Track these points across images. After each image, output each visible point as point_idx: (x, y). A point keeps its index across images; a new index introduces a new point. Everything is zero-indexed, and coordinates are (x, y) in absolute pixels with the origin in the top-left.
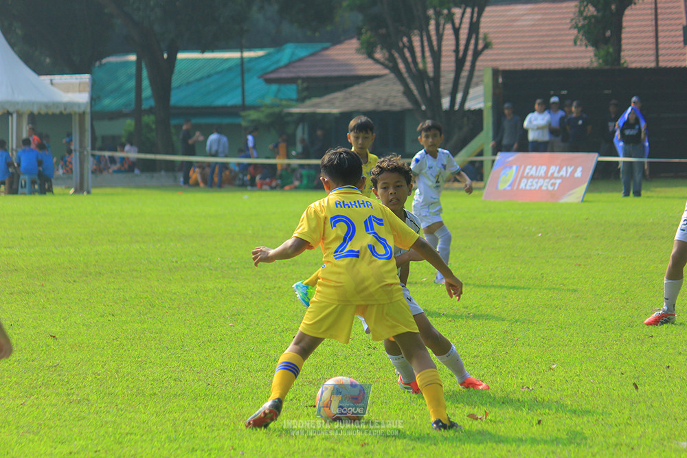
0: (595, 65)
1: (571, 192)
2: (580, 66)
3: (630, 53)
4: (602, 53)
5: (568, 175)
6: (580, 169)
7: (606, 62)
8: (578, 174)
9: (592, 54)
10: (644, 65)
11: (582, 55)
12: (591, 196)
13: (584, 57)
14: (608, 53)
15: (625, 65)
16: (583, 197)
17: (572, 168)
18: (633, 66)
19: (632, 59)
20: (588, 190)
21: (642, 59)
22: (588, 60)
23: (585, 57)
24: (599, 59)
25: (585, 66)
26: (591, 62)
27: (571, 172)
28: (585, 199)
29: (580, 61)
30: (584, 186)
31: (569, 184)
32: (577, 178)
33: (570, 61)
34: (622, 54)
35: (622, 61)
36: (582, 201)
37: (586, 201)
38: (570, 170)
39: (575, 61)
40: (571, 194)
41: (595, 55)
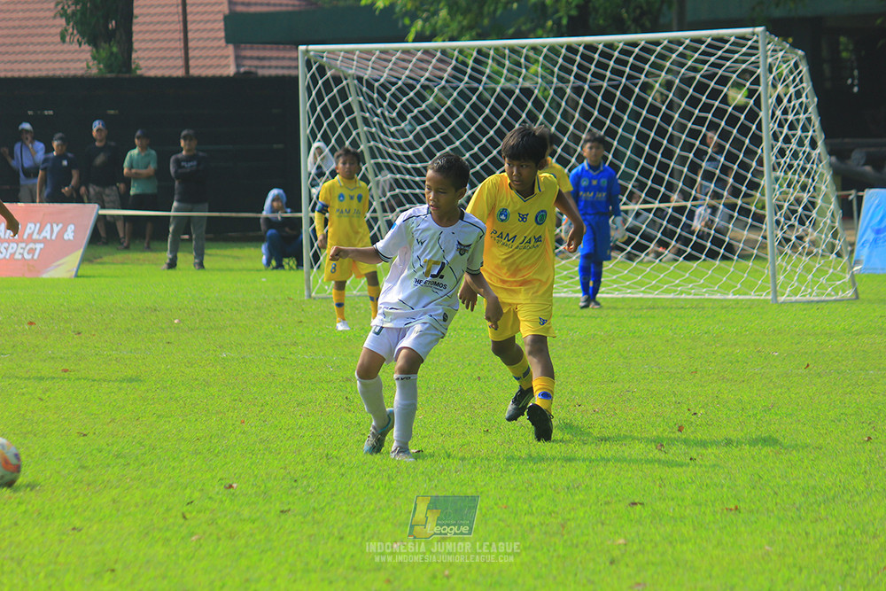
0: (94, 71)
1: (59, 263)
2: (72, 73)
3: (146, 54)
4: (103, 54)
5: (54, 237)
6: (71, 228)
7: (109, 67)
8: (69, 235)
9: (88, 56)
10: (167, 73)
11: (75, 56)
12: (88, 269)
13: (77, 60)
14: (112, 53)
15: (139, 72)
16: (77, 271)
17: (60, 226)
18: (152, 73)
19: (150, 63)
20: (86, 259)
21: (164, 63)
22: (84, 65)
23: (79, 60)
24: (99, 63)
25: (80, 73)
26: (88, 67)
27: (59, 232)
28: (79, 274)
29: (72, 65)
30: (78, 254)
31: (55, 250)
32: (69, 240)
33: (57, 65)
34: (134, 55)
35: (133, 66)
36: (76, 276)
37: (80, 277)
38: (56, 229)
39: (64, 65)
40: (59, 265)
41: (94, 58)
